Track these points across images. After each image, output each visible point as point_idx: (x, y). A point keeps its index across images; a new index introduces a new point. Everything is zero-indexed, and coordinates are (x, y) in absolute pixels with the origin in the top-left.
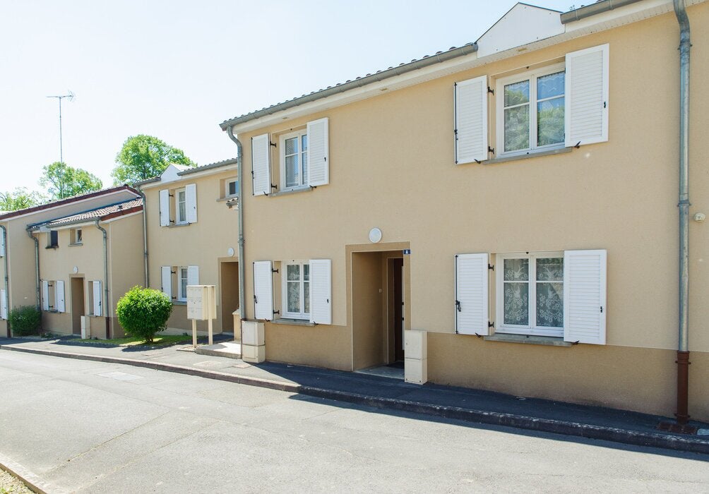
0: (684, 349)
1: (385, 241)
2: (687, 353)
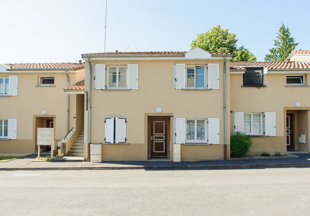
0: (225, 144)
1: (163, 112)
2: (226, 145)
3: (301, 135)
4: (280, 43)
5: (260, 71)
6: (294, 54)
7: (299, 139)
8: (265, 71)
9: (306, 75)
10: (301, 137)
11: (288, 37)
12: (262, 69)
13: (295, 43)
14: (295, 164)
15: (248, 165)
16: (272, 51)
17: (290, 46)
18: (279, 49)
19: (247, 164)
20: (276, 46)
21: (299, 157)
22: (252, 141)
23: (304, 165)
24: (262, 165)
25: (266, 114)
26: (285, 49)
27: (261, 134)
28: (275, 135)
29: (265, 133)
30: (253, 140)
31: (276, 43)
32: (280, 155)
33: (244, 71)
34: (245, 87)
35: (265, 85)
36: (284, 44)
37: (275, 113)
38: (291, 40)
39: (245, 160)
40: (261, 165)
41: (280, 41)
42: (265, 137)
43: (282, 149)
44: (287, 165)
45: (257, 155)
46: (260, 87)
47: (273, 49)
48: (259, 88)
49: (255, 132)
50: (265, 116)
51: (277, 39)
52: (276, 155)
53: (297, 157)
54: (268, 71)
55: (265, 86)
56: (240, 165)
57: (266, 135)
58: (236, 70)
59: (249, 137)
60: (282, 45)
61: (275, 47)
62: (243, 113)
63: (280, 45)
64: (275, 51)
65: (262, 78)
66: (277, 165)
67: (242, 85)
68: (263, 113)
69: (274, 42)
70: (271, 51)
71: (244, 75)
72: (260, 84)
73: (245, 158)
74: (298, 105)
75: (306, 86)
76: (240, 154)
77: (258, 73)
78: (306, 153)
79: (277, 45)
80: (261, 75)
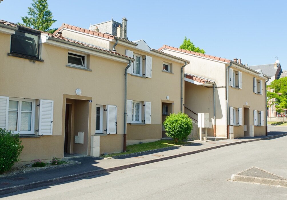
3: (79, 133)
4: (35, 13)
5: (35, 37)
6: (65, 29)
7: (75, 139)
8: (44, 38)
9: (88, 55)
10: (78, 135)
11: (45, 8)
12: (38, 34)
13: (52, 19)
14: (83, 174)
15: (23, 185)
16: (25, 21)
17: (47, 21)
18: (34, 20)
19: (21, 184)
20: (31, 16)
21: (82, 164)
22: (22, 144)
23: (93, 174)
24: (44, 182)
25: (42, 102)
26: (41, 23)
27: (32, 132)
28: (51, 134)
29: (38, 131)
30: (24, 142)
31: (30, 11)
32: (58, 163)
33: (14, 30)
34: (13, 56)
35: (42, 58)
36: (40, 16)
37: (53, 102)
38: (49, 13)
39: (13, 177)
40: (42, 183)
41: (35, 10)
42: (39, 137)
43: (59, 153)
44: (75, 176)
45: (26, 166)
46: (36, 60)
47: (27, 18)
48: (34, 62)
49: (23, 130)
50: (39, 105)
51: (32, 7)
52: (54, 163)
53: (80, 163)
54: (49, 39)
55: (42, 61)
56: (9, 187)
57: (40, 134)
58: (2, 25)
59: (19, 137)
60: (37, 16)
61: (29, 16)
62: (8, 98)
63: (36, 15)
64: (29, 21)
65: (37, 47)
66: (63, 178)
67: (9, 52)
68: (37, 100)
69: (29, 10)
70: (23, 19)
71: (12, 35)
72: (35, 56)
73: (10, 174)
74: (80, 93)
75: (88, 69)
76: (4, 167)
77: (31, 39)
78: (85, 156)
79: (32, 14)
80: (37, 43)
